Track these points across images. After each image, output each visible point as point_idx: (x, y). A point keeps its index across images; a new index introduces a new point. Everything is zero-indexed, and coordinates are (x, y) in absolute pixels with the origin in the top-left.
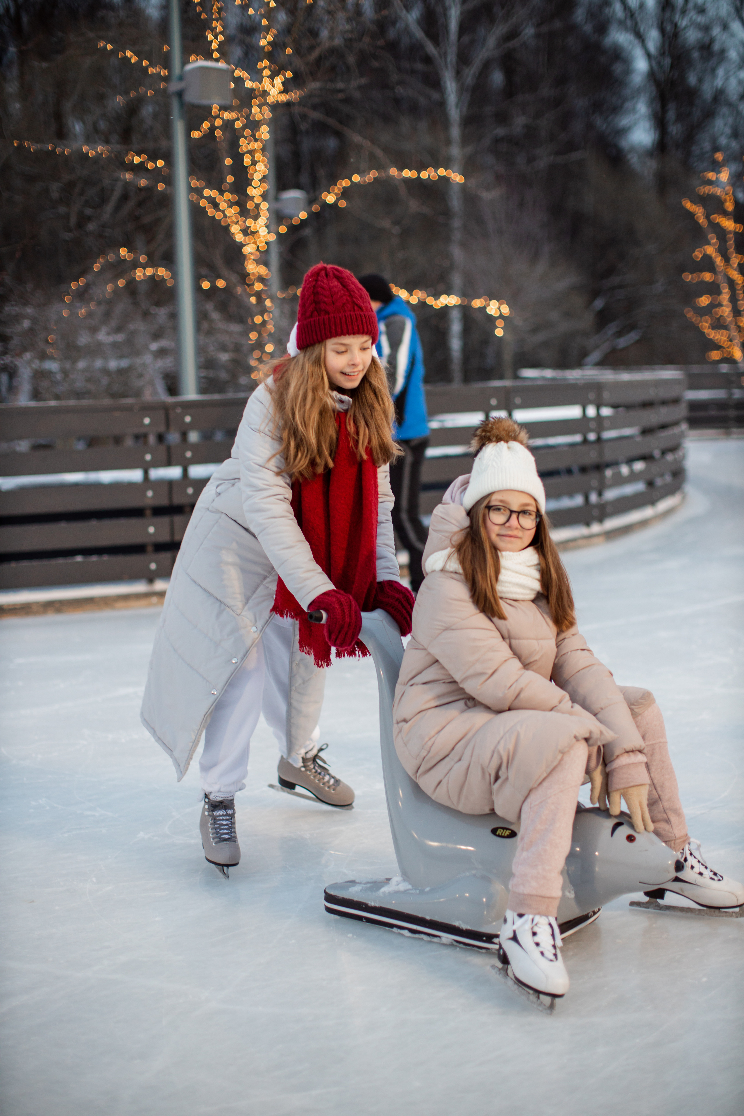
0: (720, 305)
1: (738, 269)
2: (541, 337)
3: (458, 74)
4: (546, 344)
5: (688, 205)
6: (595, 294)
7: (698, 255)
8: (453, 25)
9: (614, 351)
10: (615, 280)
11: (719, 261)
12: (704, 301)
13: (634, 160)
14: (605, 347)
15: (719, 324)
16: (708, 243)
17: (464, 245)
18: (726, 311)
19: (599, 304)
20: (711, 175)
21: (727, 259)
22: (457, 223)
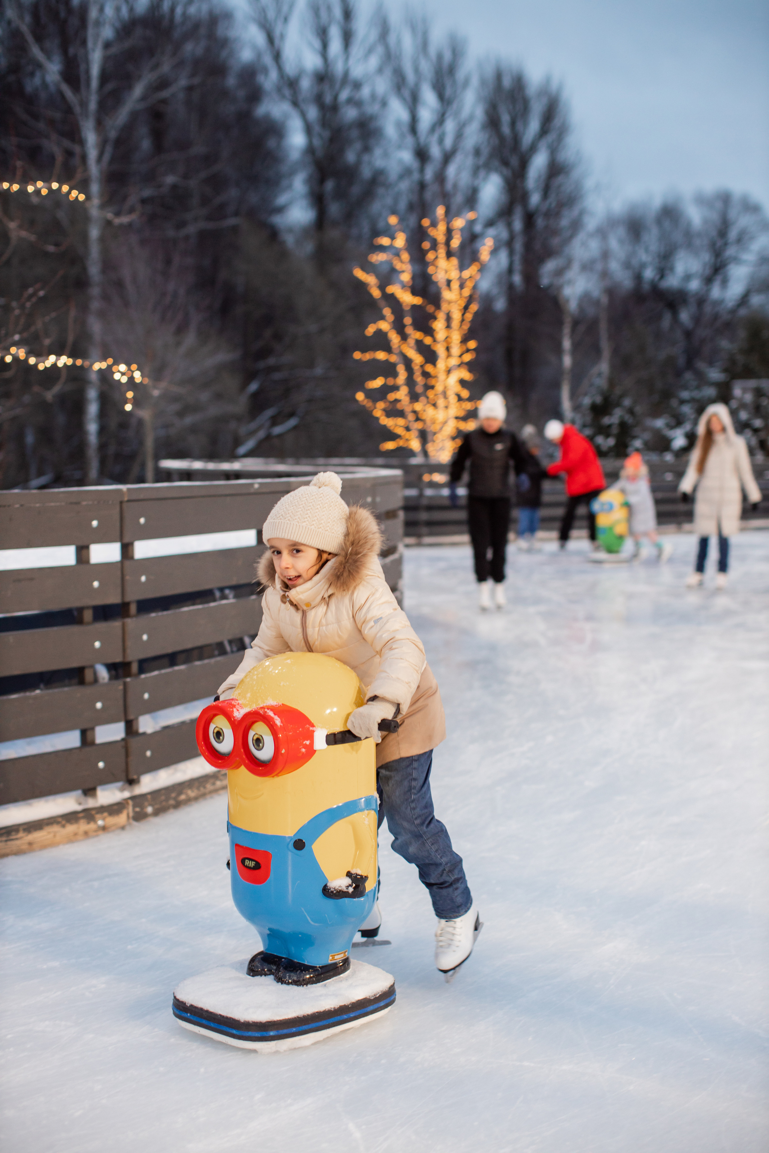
0: (395, 388)
1: (415, 348)
2: (189, 420)
3: (99, 125)
4: (194, 429)
5: (359, 274)
6: (250, 376)
7: (371, 330)
8: (95, 71)
9: (269, 437)
10: (271, 361)
11: (394, 338)
12: (377, 383)
13: (290, 240)
14: (261, 434)
15: (394, 412)
16: (383, 318)
17: (102, 315)
18: (402, 394)
19: (254, 387)
20: (385, 241)
21: (404, 337)
22: (95, 291)
